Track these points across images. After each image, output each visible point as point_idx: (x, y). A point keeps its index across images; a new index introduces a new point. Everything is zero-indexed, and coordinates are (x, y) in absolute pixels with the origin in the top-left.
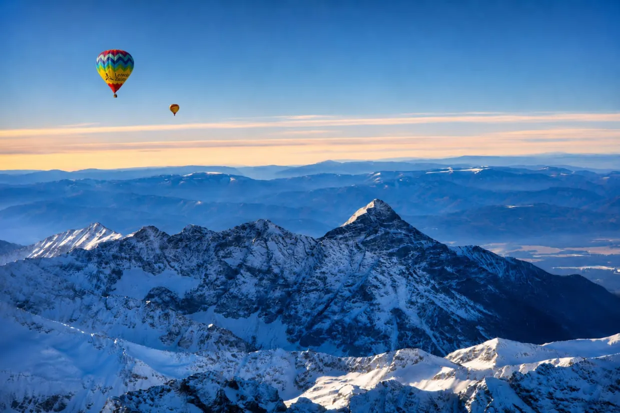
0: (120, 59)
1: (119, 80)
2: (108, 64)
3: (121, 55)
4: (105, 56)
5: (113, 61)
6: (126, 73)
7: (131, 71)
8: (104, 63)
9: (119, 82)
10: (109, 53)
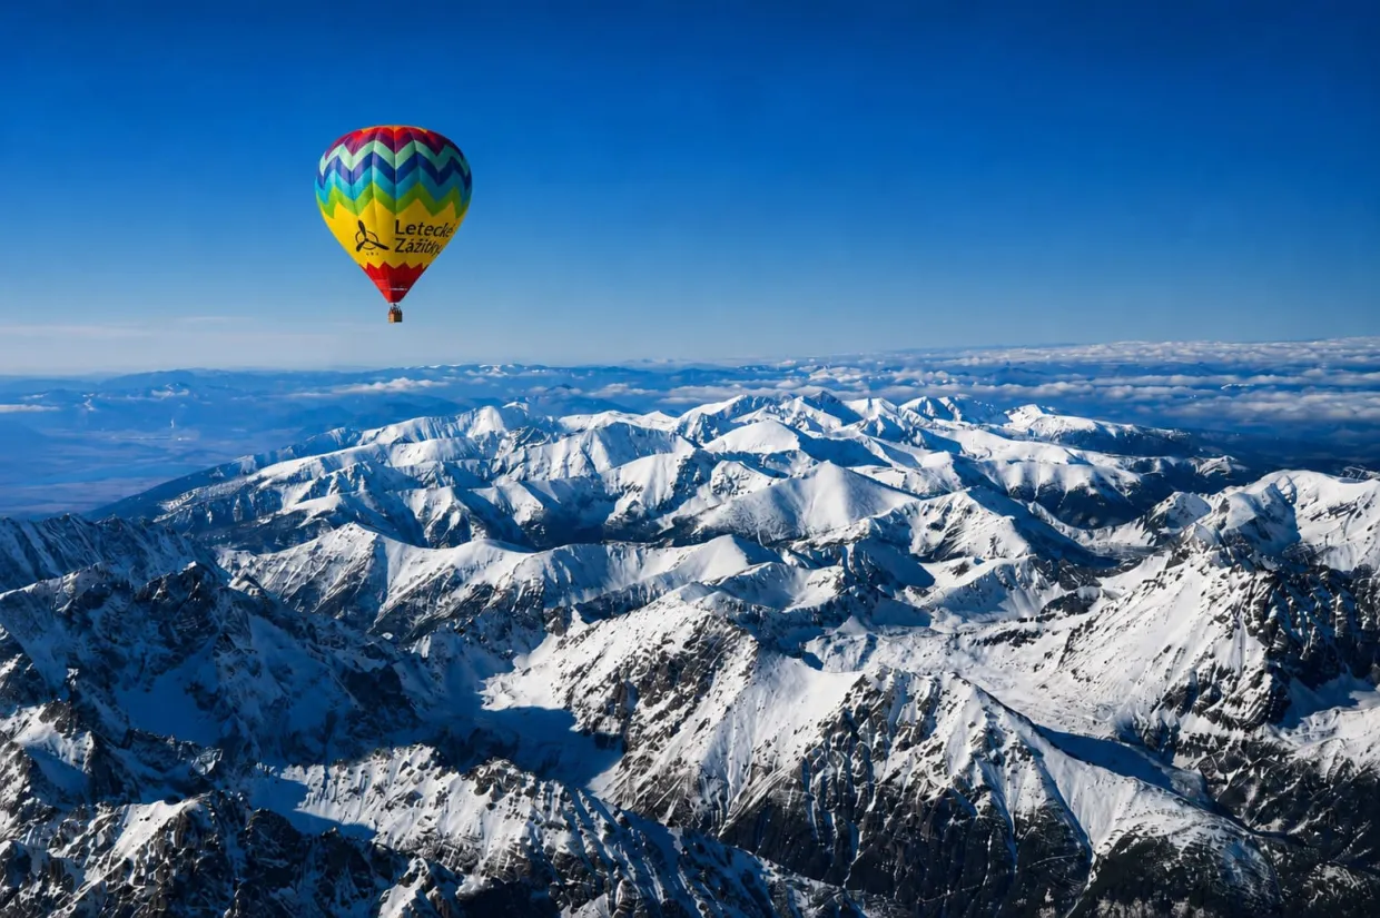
0: (415, 161)
1: (411, 250)
2: (369, 181)
3: (419, 147)
4: (353, 151)
5: (387, 169)
6: (439, 220)
7: (460, 213)
8: (350, 177)
9: (412, 261)
10: (372, 138)
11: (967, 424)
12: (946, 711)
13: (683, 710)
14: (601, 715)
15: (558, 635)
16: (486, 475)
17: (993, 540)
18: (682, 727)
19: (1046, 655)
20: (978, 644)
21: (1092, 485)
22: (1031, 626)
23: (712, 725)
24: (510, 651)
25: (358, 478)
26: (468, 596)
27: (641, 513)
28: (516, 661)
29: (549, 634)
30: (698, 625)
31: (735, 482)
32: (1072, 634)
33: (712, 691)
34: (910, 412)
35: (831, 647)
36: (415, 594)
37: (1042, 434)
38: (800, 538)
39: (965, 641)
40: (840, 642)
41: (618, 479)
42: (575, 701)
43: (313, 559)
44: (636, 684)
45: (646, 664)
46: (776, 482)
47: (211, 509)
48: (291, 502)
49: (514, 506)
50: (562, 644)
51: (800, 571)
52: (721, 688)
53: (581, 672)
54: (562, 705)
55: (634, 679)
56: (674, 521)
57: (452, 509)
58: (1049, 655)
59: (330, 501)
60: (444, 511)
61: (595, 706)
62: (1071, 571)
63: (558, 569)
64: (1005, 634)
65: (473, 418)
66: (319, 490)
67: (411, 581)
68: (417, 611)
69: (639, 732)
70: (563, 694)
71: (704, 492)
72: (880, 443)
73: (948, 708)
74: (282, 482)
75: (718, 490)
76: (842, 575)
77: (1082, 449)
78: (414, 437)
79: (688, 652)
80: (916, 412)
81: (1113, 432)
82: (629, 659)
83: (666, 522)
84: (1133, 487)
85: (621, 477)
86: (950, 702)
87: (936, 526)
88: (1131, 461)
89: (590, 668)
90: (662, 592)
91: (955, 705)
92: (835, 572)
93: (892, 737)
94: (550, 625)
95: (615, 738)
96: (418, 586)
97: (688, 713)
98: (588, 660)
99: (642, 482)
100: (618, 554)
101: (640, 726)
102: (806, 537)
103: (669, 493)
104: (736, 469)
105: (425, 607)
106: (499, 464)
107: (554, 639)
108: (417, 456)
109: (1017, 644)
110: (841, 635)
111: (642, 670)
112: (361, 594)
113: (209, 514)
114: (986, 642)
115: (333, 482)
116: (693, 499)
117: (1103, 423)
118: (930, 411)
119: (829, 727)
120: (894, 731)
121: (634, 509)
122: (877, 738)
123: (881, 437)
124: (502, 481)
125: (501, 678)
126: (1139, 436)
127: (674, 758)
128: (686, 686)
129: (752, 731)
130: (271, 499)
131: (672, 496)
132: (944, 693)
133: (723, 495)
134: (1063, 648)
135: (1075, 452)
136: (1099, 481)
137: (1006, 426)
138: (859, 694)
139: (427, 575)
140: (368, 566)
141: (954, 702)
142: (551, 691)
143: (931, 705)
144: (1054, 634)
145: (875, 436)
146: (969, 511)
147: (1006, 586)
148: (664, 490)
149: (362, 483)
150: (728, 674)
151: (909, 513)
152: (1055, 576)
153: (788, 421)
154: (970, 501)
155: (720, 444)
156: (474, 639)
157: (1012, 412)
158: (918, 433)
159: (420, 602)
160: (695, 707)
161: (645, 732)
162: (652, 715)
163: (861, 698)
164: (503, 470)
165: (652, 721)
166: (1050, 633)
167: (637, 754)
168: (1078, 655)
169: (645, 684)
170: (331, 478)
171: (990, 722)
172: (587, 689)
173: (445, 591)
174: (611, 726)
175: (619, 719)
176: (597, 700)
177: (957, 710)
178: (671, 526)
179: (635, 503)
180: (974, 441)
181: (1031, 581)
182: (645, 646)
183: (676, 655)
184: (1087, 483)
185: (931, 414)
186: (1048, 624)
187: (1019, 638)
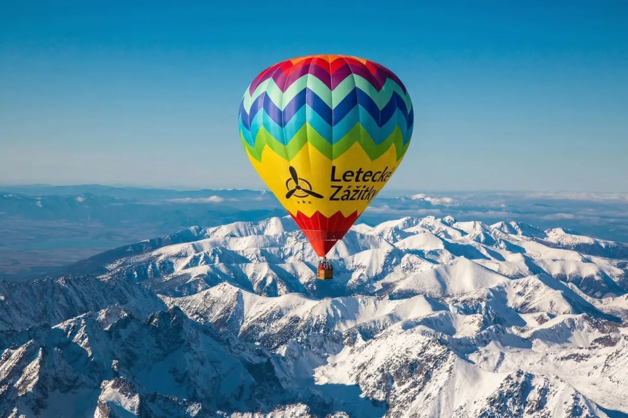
0: (354, 97)
1: (347, 197)
2: (302, 123)
3: (360, 82)
4: (283, 88)
5: (322, 108)
6: (377, 166)
7: (400, 155)
8: (281, 118)
9: (347, 209)
10: (304, 71)
11: (525, 237)
12: (552, 395)
13: (417, 389)
14: (375, 389)
15: (350, 346)
16: (282, 256)
17: (551, 303)
18: (417, 397)
19: (594, 367)
20: (558, 360)
21: (598, 274)
22: (585, 352)
23: (432, 397)
24: (326, 354)
25: (215, 256)
26: (287, 323)
27: (365, 281)
28: (329, 360)
29: (346, 346)
30: (425, 344)
31: (413, 265)
32: (608, 358)
33: (432, 379)
34: (495, 229)
35: (482, 357)
36: (260, 320)
37: (565, 244)
38: (448, 296)
39: (551, 358)
40: (485, 355)
41: (353, 261)
42: (361, 381)
43: (205, 301)
44: (392, 374)
45: (397, 363)
46: (435, 266)
47: (135, 270)
48: (179, 268)
49: (299, 274)
50: (352, 351)
51: (459, 315)
52: (437, 378)
53: (363, 367)
54: (354, 383)
55: (392, 371)
56: (382, 284)
57: (268, 275)
58: (595, 367)
59: (202, 269)
60: (264, 276)
61: (371, 384)
62: (605, 323)
63: (334, 310)
64: (572, 355)
65: (267, 224)
66: (195, 262)
67: (257, 314)
68: (260, 330)
69: (394, 399)
70: (354, 377)
71: (398, 269)
72: (483, 246)
73: (553, 393)
74: (173, 256)
75: (406, 269)
76: (482, 320)
77: (589, 255)
78: (236, 234)
79: (420, 358)
80: (498, 229)
81: (603, 245)
82: (389, 361)
83: (378, 286)
84: (620, 276)
85: (355, 260)
86: (554, 391)
87: (520, 294)
88: (615, 262)
89: (368, 364)
90: (388, 324)
91: (557, 392)
92: (478, 317)
93: (525, 406)
94: (346, 341)
95: (382, 402)
96: (260, 316)
97: (420, 390)
98: (367, 359)
99: (366, 263)
100: (364, 303)
101: (395, 396)
102: (452, 296)
103: (380, 270)
104: (414, 258)
105: (264, 328)
106: (289, 250)
107: (347, 349)
108: (244, 245)
109: (578, 360)
110: (486, 351)
111: (395, 367)
112: (231, 320)
113: (135, 273)
114: (562, 359)
115: (202, 258)
116: (392, 273)
117: (598, 240)
118: (506, 230)
119: (492, 400)
120: (525, 404)
121: (361, 278)
122: (516, 408)
123: (483, 243)
124: (291, 260)
125: (322, 368)
126: (617, 247)
127: (413, 413)
128: (418, 376)
129: (453, 401)
130: (167, 266)
131: (381, 272)
132: (551, 386)
133: (407, 272)
134: (604, 364)
135: (585, 256)
136: (601, 273)
137: (545, 239)
138: (507, 384)
139: (265, 311)
140: (234, 305)
141: (556, 390)
142: (348, 376)
143: (544, 392)
144: (598, 356)
145: (481, 243)
146: (538, 287)
147: (570, 329)
148: (377, 269)
149: (217, 258)
150: (441, 370)
151: (506, 286)
152: (596, 326)
153: (434, 232)
154: (538, 281)
155: (402, 244)
156: (308, 348)
157: (549, 232)
158: (502, 242)
159: (262, 325)
160: (423, 387)
161: (398, 399)
162: (401, 391)
163: (509, 386)
164: (291, 254)
165: (402, 393)
166: (596, 356)
167: (395, 410)
168: (611, 369)
169: (398, 374)
170: (200, 256)
171: (575, 402)
172: (367, 375)
173: (275, 319)
174: (380, 396)
175: (384, 392)
176: (371, 381)
177: (557, 395)
178: (381, 287)
179: (362, 275)
180: (532, 248)
181: (583, 327)
182: (397, 354)
183: (413, 360)
184: (595, 274)
185: (506, 231)
186: (594, 351)
187: (579, 358)
